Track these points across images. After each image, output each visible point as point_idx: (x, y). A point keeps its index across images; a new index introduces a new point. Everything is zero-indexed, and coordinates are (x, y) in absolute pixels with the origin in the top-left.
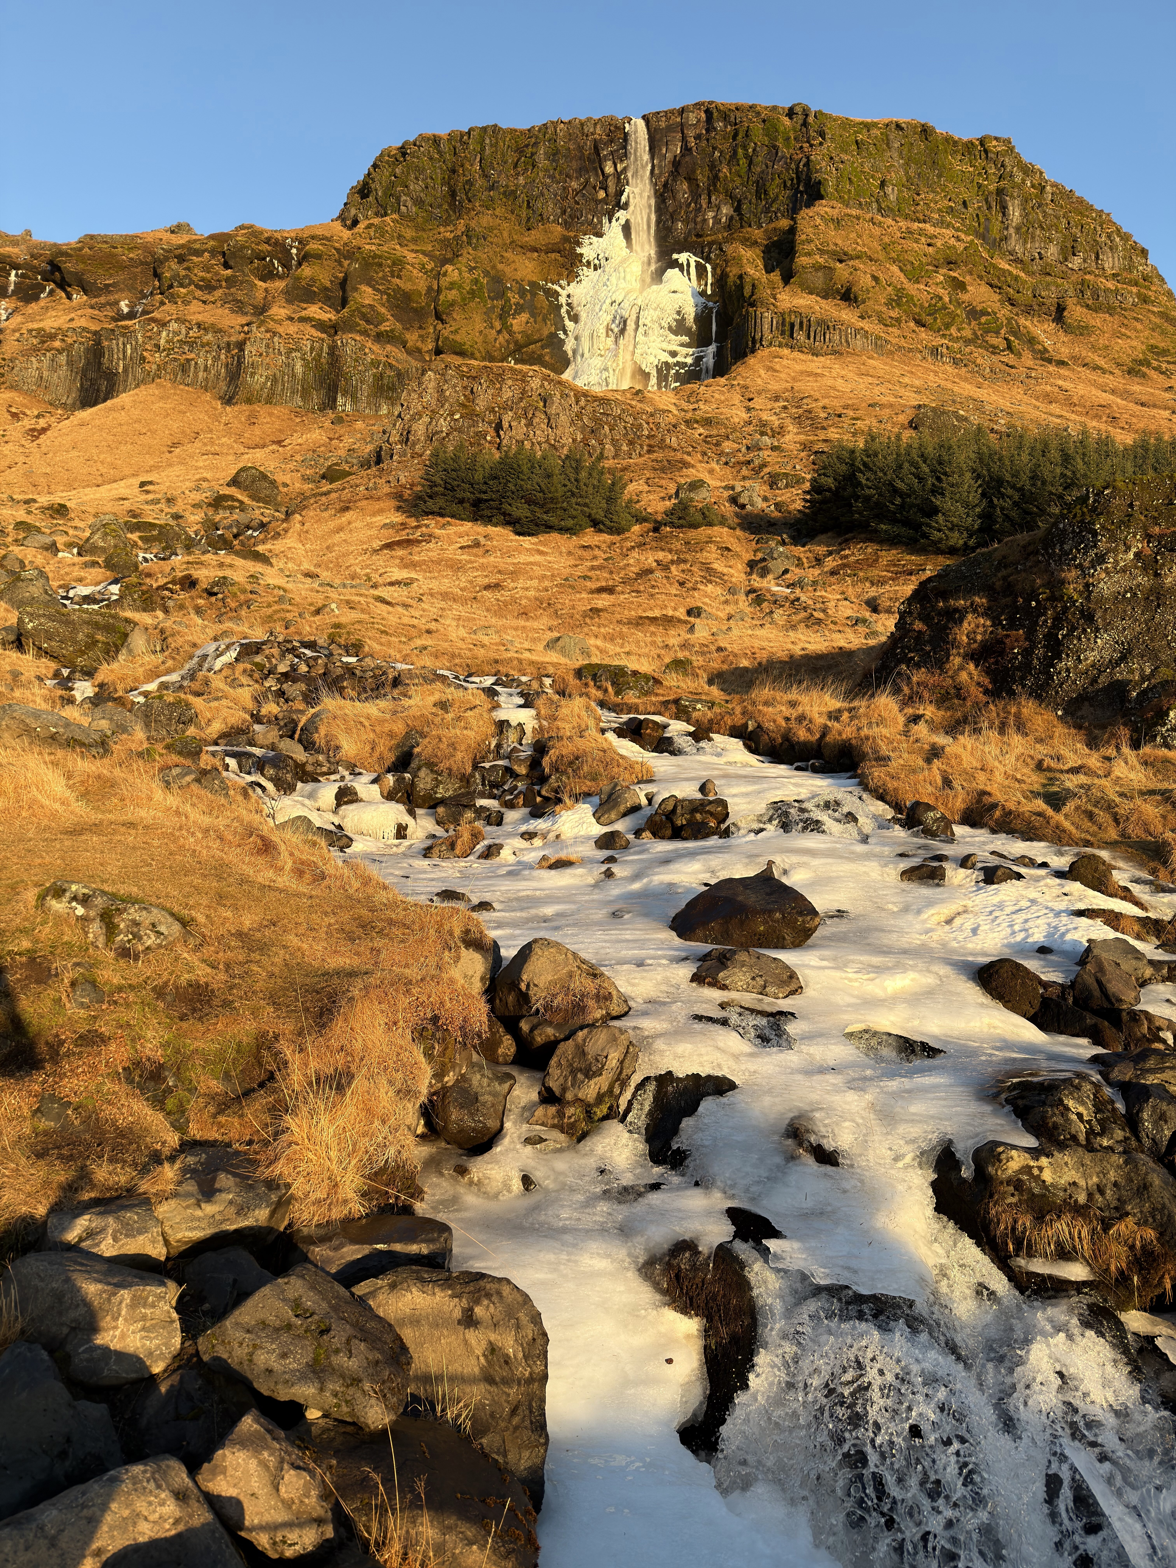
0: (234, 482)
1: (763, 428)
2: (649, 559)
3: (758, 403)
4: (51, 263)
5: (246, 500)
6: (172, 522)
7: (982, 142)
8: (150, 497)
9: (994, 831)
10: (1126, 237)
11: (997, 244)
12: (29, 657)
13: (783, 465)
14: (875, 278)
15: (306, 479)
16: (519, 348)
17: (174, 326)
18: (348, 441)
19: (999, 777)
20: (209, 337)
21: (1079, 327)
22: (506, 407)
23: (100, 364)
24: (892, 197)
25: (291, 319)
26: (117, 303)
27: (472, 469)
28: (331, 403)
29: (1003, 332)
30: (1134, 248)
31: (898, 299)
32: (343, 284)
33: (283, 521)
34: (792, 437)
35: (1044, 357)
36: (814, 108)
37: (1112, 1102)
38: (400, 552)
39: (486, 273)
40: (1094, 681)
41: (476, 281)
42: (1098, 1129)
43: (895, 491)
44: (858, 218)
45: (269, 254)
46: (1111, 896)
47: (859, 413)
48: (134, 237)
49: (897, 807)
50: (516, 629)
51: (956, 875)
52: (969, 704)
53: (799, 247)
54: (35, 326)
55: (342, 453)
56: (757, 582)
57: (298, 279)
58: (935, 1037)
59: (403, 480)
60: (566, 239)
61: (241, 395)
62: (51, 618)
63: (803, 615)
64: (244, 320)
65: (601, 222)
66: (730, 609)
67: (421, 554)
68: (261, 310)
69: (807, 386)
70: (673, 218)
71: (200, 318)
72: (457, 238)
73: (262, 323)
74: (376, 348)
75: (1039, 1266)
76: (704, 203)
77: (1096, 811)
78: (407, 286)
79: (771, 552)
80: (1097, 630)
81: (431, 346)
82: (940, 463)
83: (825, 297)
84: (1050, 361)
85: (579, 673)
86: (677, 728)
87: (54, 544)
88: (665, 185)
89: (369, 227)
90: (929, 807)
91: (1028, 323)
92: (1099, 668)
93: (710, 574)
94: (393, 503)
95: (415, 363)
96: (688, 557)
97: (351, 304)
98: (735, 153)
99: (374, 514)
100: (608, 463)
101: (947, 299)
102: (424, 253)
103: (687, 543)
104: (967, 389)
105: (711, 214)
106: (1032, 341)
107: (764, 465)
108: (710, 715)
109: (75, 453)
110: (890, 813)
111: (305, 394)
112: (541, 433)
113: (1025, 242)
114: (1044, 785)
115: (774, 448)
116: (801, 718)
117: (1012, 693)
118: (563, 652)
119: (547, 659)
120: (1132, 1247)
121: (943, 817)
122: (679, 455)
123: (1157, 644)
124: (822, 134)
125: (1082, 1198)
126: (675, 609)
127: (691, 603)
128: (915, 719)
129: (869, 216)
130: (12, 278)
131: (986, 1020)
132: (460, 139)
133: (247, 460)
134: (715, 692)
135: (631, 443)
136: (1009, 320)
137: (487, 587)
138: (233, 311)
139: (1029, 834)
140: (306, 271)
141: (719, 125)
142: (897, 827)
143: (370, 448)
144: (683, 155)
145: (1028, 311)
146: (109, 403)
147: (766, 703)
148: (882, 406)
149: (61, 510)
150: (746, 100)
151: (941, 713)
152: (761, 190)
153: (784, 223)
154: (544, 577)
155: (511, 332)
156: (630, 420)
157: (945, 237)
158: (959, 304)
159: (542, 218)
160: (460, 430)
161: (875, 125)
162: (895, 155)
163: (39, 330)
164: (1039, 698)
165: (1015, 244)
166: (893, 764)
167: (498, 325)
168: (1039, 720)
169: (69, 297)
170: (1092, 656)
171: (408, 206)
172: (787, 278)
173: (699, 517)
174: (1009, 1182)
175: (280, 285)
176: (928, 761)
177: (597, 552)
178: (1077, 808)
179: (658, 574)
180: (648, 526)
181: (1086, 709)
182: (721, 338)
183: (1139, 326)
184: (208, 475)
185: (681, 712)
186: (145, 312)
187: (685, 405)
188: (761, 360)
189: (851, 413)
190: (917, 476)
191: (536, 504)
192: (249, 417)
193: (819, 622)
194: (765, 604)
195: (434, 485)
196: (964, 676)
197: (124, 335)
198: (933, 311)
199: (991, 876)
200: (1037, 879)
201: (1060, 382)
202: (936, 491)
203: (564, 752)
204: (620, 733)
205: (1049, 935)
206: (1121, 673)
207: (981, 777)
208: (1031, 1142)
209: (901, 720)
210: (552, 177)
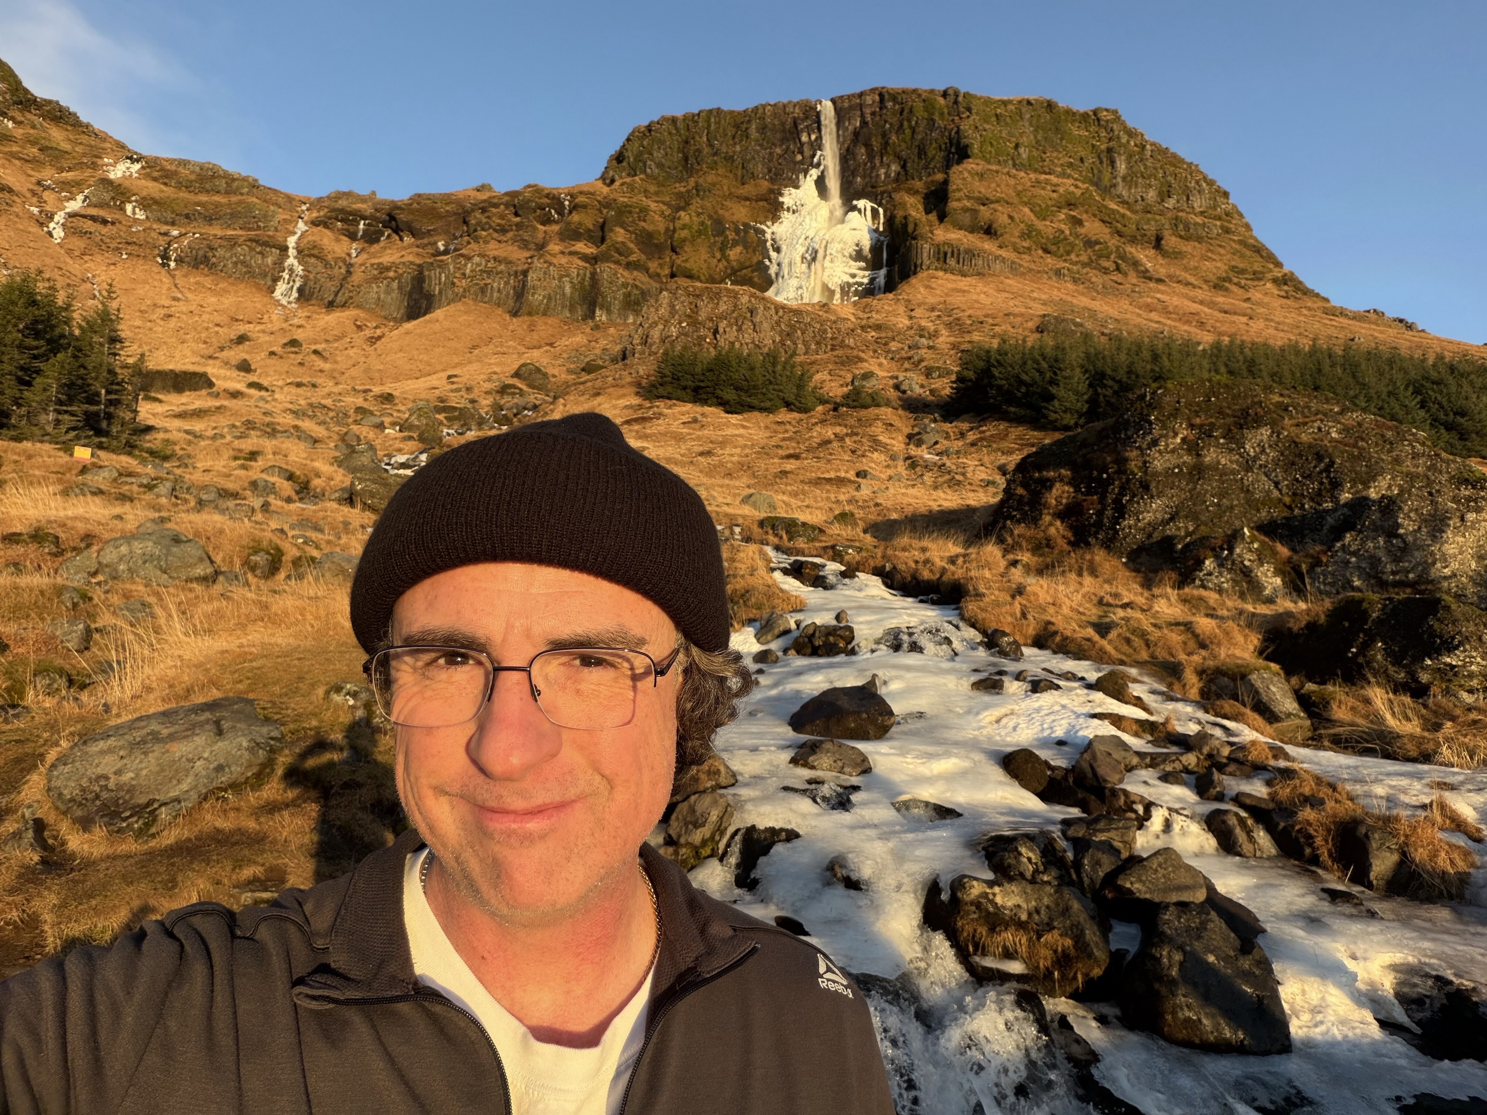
0: (517, 375)
1: (922, 332)
2: (829, 432)
3: (918, 313)
4: (389, 215)
5: (524, 388)
6: (469, 406)
7: (1095, 112)
8: (454, 386)
9: (1055, 652)
10: (1211, 183)
11: (1107, 190)
12: (357, 511)
13: (937, 360)
14: (1011, 217)
15: (570, 372)
16: (734, 272)
17: (477, 259)
18: (603, 342)
19: (1065, 610)
20: (502, 267)
21: (1174, 252)
22: (722, 317)
23: (422, 288)
24: (1024, 156)
25: (563, 253)
26: (435, 243)
27: (693, 364)
28: (591, 315)
29: (1113, 256)
30: (1218, 190)
31: (1029, 233)
32: (602, 227)
33: (551, 403)
34: (944, 339)
35: (1146, 276)
36: (963, 90)
37: (1065, 851)
38: (636, 427)
39: (710, 217)
40: (1150, 536)
41: (702, 223)
42: (1041, 868)
43: (1022, 382)
44: (997, 172)
45: (548, 205)
46: (1126, 703)
47: (997, 321)
48: (449, 195)
49: (984, 633)
50: (722, 486)
51: (1012, 687)
52: (1056, 551)
53: (951, 195)
54: (376, 261)
55: (598, 352)
56: (913, 451)
57: (569, 223)
58: (960, 805)
59: (641, 372)
60: (771, 191)
61: (525, 309)
62: (374, 482)
63: (947, 477)
64: (527, 254)
65: (798, 178)
66: (890, 472)
67: (651, 429)
68: (541, 247)
69: (957, 300)
70: (854, 174)
71: (496, 253)
72: (688, 191)
73: (541, 256)
74: (626, 273)
75: (989, 962)
76: (877, 162)
77: (1133, 637)
78: (650, 228)
79: (926, 426)
80: (1152, 497)
81: (667, 271)
82: (1056, 361)
83: (971, 232)
84: (1150, 279)
85: (762, 524)
86: (832, 567)
87: (382, 423)
88: (848, 150)
89: (622, 184)
90: (1004, 634)
91: (1133, 250)
92: (1153, 526)
93: (876, 444)
94: (634, 389)
95: (656, 285)
96: (860, 431)
97: (608, 242)
98: (902, 125)
99: (619, 398)
100: (798, 359)
101: (1067, 232)
102: (663, 203)
103: (859, 420)
104: (1084, 301)
105: (883, 171)
106: (1136, 264)
107: (921, 361)
108: (858, 558)
109: (401, 355)
110: (979, 638)
111: (572, 309)
112: (748, 336)
113: (1130, 188)
114: (1100, 617)
115: (930, 348)
116: (927, 561)
117: (1088, 544)
118: (755, 506)
119: (740, 512)
120: (1055, 952)
121: (1015, 642)
122: (855, 353)
123: (1198, 508)
124: (969, 110)
125: (1024, 917)
126: (847, 472)
127: (860, 467)
128: (1014, 563)
129: (1006, 170)
130: (361, 226)
131: (1000, 793)
132: (692, 119)
133: (526, 358)
134: (868, 538)
135: (818, 343)
136: (1118, 248)
137: (701, 454)
138: (520, 248)
139: (1079, 655)
140: (576, 217)
141: (890, 104)
142: (981, 648)
143: (618, 348)
144: (861, 127)
145: (1133, 240)
146: (427, 317)
147: (904, 549)
148: (1015, 315)
149: (388, 398)
150: (910, 85)
151: (1035, 559)
152: (922, 152)
153: (940, 177)
154: (746, 446)
155: (728, 261)
156: (818, 326)
157: (1067, 185)
158: (1077, 236)
159: (753, 176)
160: (686, 335)
161: (1010, 102)
162: (1027, 124)
163: (379, 264)
164: (1108, 548)
165: (1122, 189)
166: (986, 599)
167: (718, 255)
168: (1107, 565)
169: (401, 239)
170: (1148, 517)
171: (652, 168)
172: (942, 218)
173: (869, 400)
174: (972, 903)
175: (556, 228)
176: (1013, 597)
177: (788, 427)
178: (1119, 635)
179: (835, 444)
180: (829, 406)
181: (1144, 558)
182: (890, 263)
183: (1222, 251)
184: (497, 369)
185: (837, 556)
186: (456, 250)
187: (861, 315)
188: (921, 281)
189: (991, 321)
190: (1038, 371)
191: (742, 390)
192: (529, 326)
193: (959, 483)
194: (918, 469)
195: (664, 376)
196: (1052, 531)
197: (440, 267)
198: (1056, 242)
199: (1036, 687)
200: (1071, 689)
201: (1159, 296)
202: (1053, 382)
203: (738, 587)
204: (786, 572)
205: (1068, 732)
206: (1170, 530)
207: (1051, 610)
208: (990, 876)
209: (1003, 563)
210: (761, 145)
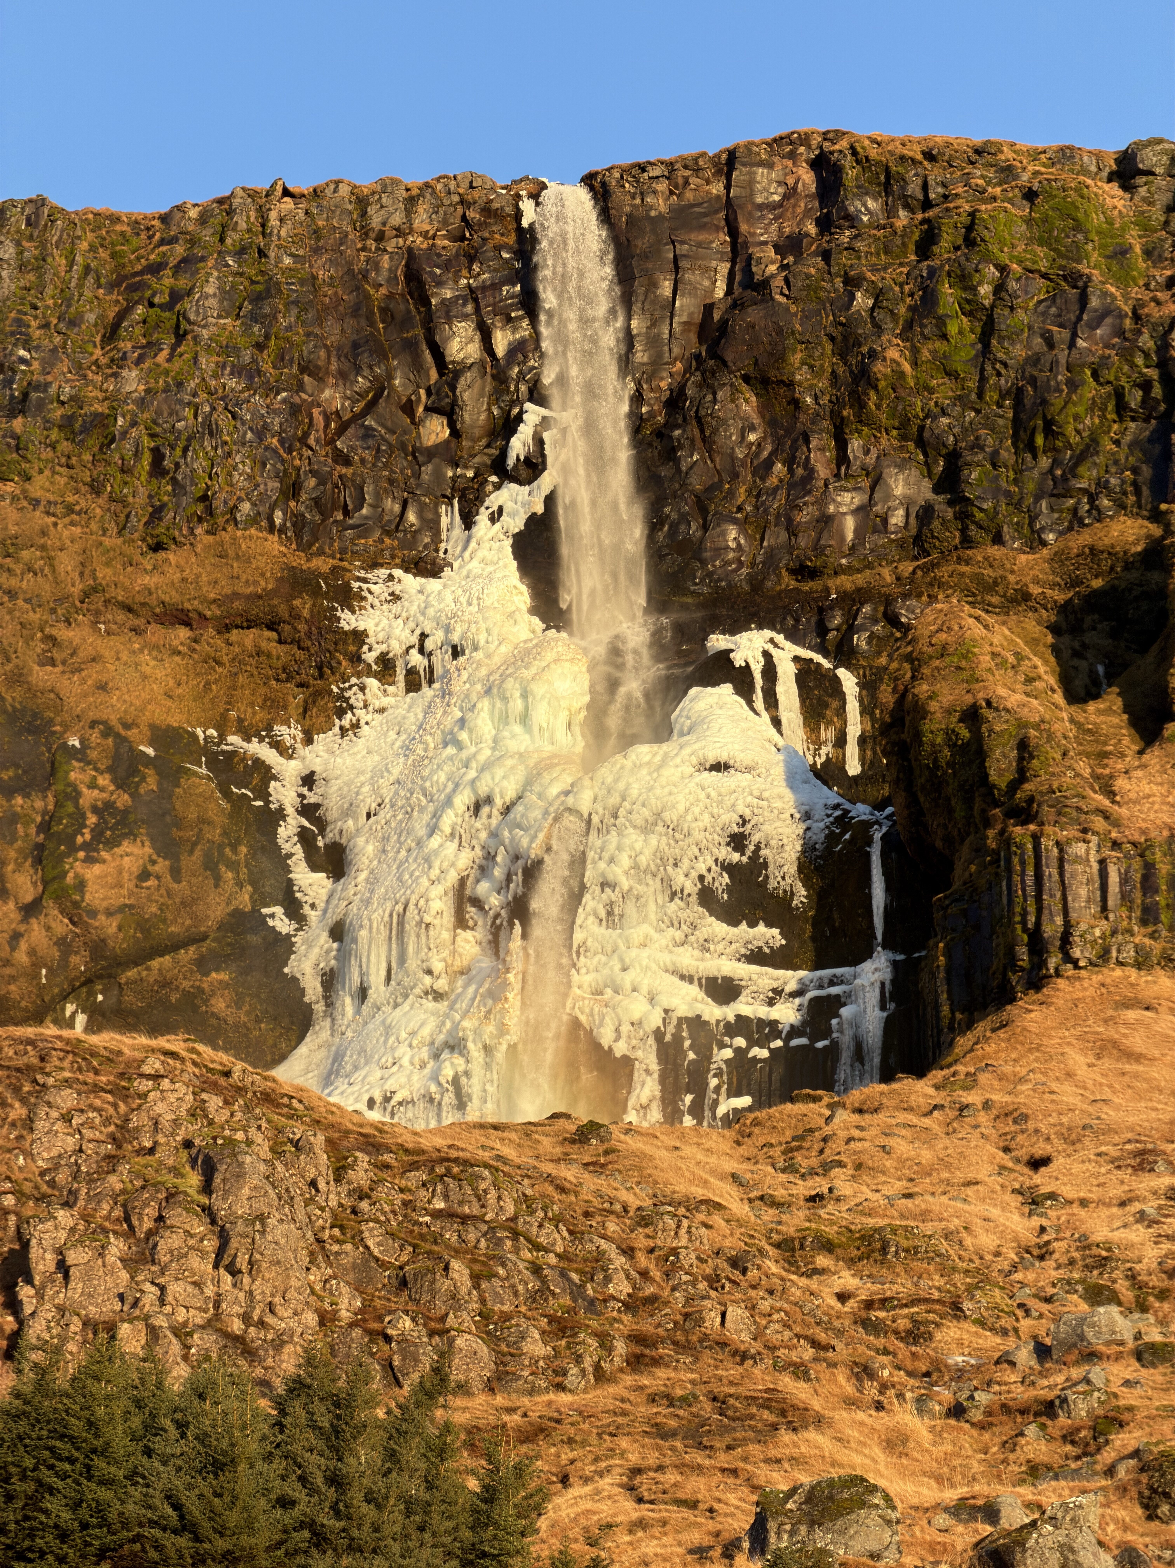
1: (1096, 1272)
3: (1068, 1176)
16: (107, 967)
22: (48, 1194)
60: (301, 582)
65: (433, 526)
70: (706, 512)
76: (820, 460)
88: (674, 401)
98: (929, 297)
105: (848, 500)
112: (188, 1291)
115: (1147, 1354)
122: (761, 1378)
135: (561, 1328)
141: (868, 207)
144: (736, 304)
152: (1032, 418)
155: (76, 912)
156: (556, 1238)
159: (208, 511)
167: (25, 884)
172: (1150, 722)
182: (909, 932)
187: (775, 1184)
188: (1072, 1017)
210: (247, 372)
